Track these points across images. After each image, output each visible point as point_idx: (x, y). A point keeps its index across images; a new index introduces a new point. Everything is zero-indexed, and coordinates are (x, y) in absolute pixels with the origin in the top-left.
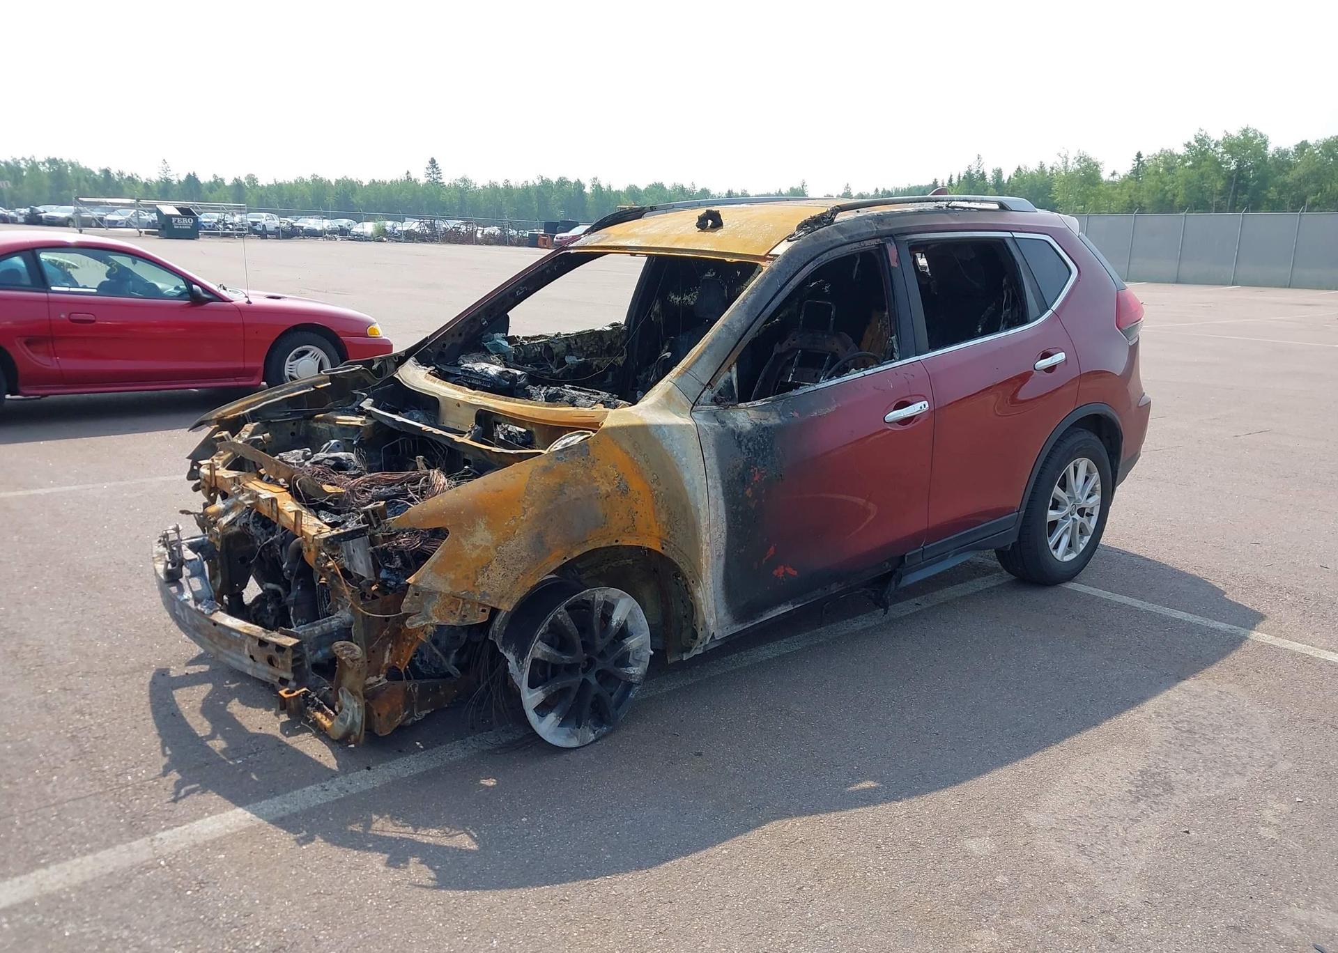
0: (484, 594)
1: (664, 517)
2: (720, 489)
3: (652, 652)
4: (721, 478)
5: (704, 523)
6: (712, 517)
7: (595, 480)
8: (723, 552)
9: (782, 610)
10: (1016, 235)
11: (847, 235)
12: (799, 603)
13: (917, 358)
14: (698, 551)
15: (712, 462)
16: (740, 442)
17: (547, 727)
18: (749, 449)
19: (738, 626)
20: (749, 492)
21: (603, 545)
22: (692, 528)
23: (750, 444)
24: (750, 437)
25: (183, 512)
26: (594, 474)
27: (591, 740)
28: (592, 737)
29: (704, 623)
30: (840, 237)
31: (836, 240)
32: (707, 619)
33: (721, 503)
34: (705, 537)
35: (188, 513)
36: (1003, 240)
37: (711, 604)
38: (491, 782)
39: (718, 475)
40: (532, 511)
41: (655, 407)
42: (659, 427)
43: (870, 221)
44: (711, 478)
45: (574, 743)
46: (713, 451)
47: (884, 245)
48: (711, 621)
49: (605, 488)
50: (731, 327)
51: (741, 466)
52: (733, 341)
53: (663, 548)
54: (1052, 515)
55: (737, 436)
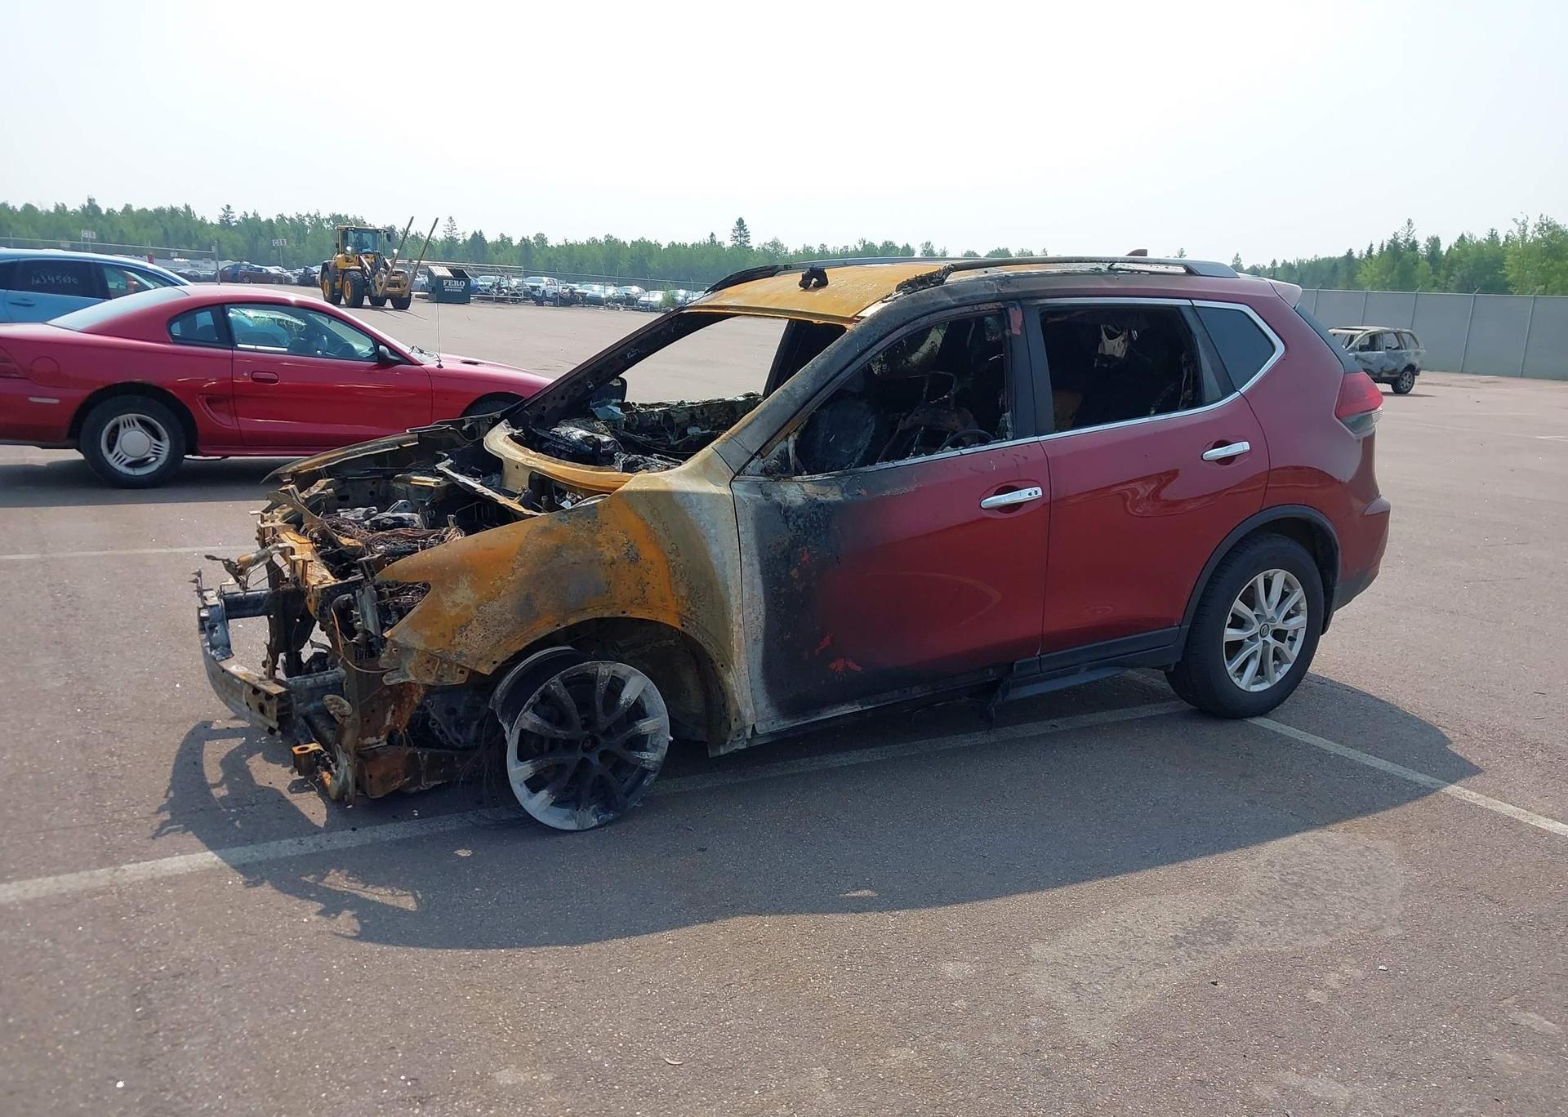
0: (460, 654)
1: (683, 592)
2: (757, 567)
3: (671, 738)
4: (759, 555)
5: (734, 602)
6: (746, 596)
7: (599, 544)
8: (760, 637)
9: (846, 710)
10: (1197, 303)
11: (957, 297)
12: (870, 704)
13: (1035, 439)
14: (728, 632)
15: (749, 537)
16: (787, 518)
17: (537, 805)
18: (799, 526)
19: (787, 722)
20: (794, 572)
21: (606, 615)
22: (720, 609)
23: (800, 522)
24: (800, 512)
25: (208, 557)
26: (599, 538)
27: (593, 825)
28: (595, 821)
29: (739, 713)
30: (948, 300)
31: (943, 302)
32: (742, 709)
33: (758, 581)
34: (736, 618)
35: (215, 559)
36: (1178, 308)
37: (747, 694)
38: (463, 853)
39: (755, 552)
40: (521, 572)
41: (687, 474)
42: (687, 494)
43: (991, 283)
44: (746, 554)
45: (571, 825)
46: (751, 525)
47: (1006, 309)
48: (748, 712)
49: (609, 554)
50: (792, 393)
51: (786, 544)
52: (793, 408)
53: (683, 625)
54: (1231, 634)
55: (785, 512)
